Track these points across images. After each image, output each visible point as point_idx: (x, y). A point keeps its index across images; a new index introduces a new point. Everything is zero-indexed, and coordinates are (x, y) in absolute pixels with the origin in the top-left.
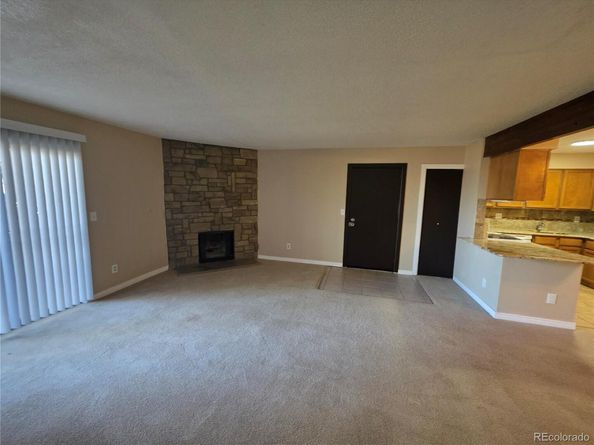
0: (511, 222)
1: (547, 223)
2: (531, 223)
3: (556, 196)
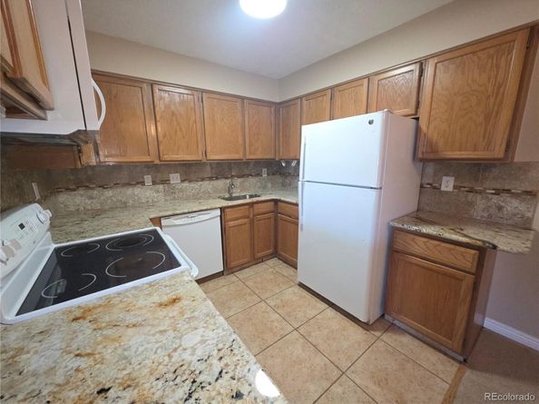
0: (196, 185)
1: (238, 181)
2: (221, 184)
3: (240, 141)
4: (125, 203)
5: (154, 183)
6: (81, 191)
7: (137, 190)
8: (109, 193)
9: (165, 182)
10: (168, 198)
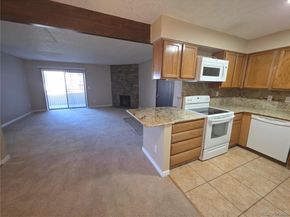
5: (273, 100)
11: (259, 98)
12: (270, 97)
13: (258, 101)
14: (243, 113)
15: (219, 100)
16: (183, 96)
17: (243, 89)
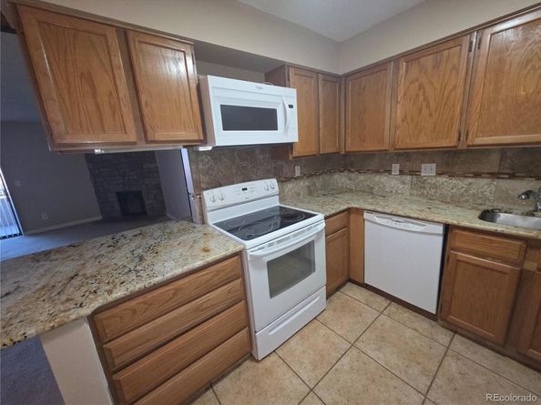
4: (372, 189)
5: (401, 172)
6: (346, 173)
7: (383, 179)
8: (362, 177)
9: (415, 172)
10: (415, 192)
11: (377, 172)
12: (396, 168)
13: (377, 178)
14: (348, 210)
15: (303, 184)
16: (199, 188)
17: (347, 154)
